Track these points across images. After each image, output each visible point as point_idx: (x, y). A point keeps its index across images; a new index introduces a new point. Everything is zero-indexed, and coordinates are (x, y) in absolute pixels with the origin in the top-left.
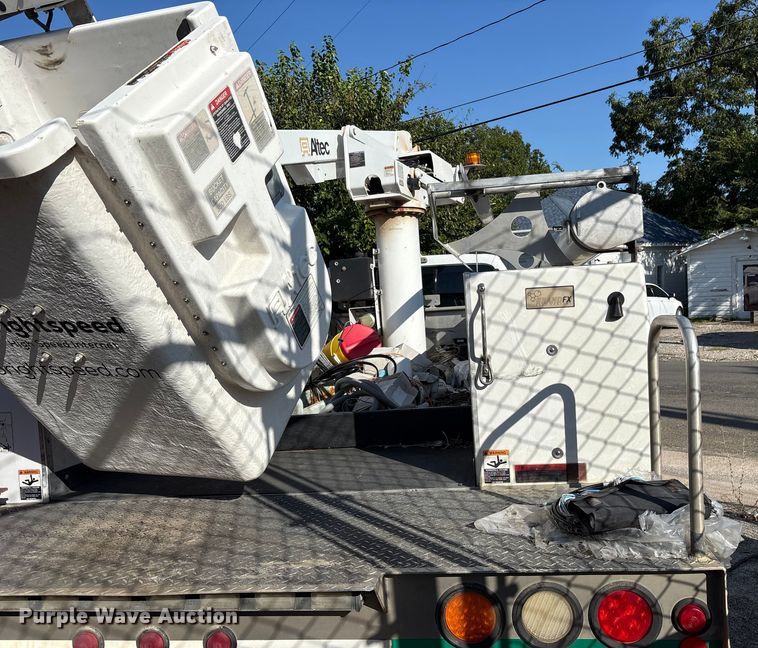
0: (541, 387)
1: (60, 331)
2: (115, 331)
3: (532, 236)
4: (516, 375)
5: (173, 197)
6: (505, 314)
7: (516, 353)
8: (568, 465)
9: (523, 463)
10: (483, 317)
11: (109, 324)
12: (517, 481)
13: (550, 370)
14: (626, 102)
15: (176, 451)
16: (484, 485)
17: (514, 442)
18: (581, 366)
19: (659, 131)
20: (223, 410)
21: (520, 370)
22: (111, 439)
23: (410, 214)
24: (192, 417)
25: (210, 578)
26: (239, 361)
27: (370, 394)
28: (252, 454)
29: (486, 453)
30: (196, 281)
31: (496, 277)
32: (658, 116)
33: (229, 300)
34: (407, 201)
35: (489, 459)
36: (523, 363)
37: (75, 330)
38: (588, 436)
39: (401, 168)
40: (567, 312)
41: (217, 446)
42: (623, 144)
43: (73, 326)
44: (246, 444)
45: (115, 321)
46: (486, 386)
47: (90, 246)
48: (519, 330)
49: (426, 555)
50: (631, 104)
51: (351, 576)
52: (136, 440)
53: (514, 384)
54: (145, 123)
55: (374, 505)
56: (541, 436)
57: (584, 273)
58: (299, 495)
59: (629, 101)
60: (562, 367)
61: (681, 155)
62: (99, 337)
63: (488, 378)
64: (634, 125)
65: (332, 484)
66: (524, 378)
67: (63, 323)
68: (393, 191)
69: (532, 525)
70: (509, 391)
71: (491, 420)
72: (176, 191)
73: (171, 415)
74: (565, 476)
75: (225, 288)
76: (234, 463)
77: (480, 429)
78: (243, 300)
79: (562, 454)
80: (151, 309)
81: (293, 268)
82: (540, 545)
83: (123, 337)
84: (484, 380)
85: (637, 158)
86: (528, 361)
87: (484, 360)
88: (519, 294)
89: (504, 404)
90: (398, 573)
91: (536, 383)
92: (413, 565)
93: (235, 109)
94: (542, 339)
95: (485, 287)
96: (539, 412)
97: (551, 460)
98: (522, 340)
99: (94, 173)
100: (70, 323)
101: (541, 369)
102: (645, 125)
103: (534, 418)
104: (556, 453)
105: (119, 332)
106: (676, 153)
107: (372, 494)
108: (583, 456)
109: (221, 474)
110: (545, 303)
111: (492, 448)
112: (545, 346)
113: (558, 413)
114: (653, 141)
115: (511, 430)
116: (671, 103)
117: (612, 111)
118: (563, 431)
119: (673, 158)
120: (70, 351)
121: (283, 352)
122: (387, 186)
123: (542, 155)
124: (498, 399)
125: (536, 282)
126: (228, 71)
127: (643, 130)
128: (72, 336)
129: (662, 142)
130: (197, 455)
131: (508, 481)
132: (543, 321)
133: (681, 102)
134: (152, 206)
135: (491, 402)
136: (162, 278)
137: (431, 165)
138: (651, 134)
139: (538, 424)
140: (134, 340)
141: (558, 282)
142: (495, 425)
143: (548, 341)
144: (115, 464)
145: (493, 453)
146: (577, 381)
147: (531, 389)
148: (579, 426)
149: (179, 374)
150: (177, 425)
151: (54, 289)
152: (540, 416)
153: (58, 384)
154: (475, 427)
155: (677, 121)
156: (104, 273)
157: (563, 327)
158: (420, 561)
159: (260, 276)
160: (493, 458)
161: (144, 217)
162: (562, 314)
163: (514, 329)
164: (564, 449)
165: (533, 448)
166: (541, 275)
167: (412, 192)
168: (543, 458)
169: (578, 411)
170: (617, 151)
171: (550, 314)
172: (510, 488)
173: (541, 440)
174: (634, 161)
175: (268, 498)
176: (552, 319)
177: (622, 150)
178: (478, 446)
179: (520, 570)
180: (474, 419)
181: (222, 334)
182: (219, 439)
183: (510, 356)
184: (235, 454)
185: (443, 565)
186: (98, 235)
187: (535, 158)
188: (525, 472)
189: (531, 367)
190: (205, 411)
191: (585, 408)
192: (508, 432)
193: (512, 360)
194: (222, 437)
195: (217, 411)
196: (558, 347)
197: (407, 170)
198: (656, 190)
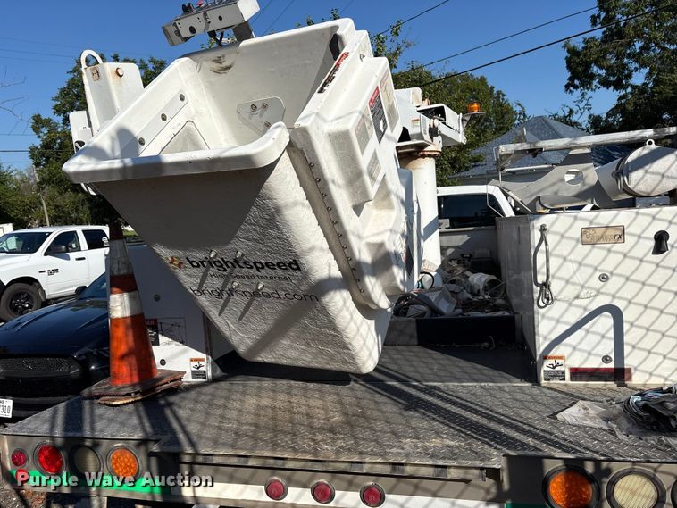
0: (594, 307)
1: (252, 267)
2: (293, 269)
3: (584, 184)
4: (572, 297)
5: (345, 173)
6: (564, 248)
7: (573, 280)
8: (615, 369)
9: (576, 366)
10: (547, 251)
11: (290, 264)
12: (571, 380)
13: (602, 293)
14: (580, 46)
15: (314, 351)
16: (543, 382)
17: (569, 350)
18: (630, 290)
19: (609, 69)
20: (355, 323)
21: (576, 293)
22: (266, 341)
23: (430, 156)
24: (335, 328)
25: (369, 449)
26: (373, 289)
27: (425, 304)
28: (370, 354)
29: (545, 358)
30: (353, 233)
31: (556, 219)
32: (609, 56)
33: (370, 245)
34: (427, 146)
35: (547, 362)
36: (579, 288)
37: (263, 267)
38: (634, 347)
39: (424, 120)
40: (618, 247)
41: (348, 349)
42: (577, 82)
43: (262, 265)
44: (367, 347)
45: (295, 262)
46: (546, 305)
47: (291, 212)
48: (576, 262)
49: (530, 441)
50: (585, 48)
51: (478, 455)
52: (285, 342)
53: (570, 304)
54: (332, 121)
55: (461, 395)
56: (593, 346)
57: (634, 215)
58: (395, 383)
59: (583, 45)
60: (613, 292)
61: (629, 90)
62: (279, 272)
63: (548, 299)
64: (587, 66)
65: (418, 377)
66: (579, 300)
67: (255, 263)
68: (418, 139)
69: (607, 420)
70: (566, 310)
71: (550, 333)
72: (348, 169)
73: (317, 326)
74: (613, 377)
75: (368, 237)
76: (358, 361)
77: (541, 339)
78: (381, 245)
79: (611, 360)
80: (321, 253)
81: (406, 218)
82: (622, 437)
83: (298, 273)
84: (545, 301)
85: (589, 93)
86: (583, 287)
87: (546, 285)
88: (576, 232)
89: (562, 320)
90: (514, 454)
91: (590, 303)
92: (524, 449)
93: (381, 103)
94: (596, 269)
95: (547, 227)
96: (591, 327)
97: (601, 364)
98: (578, 269)
99: (297, 159)
100: (260, 263)
101: (594, 293)
102: (598, 66)
103: (588, 331)
104: (606, 359)
105: (296, 269)
106: (626, 88)
107: (454, 386)
108: (628, 363)
109: (345, 368)
110: (599, 240)
111: (550, 354)
112: (598, 274)
113: (608, 328)
114: (606, 78)
115: (567, 341)
116: (621, 45)
117: (567, 54)
118: (612, 343)
119: (623, 93)
120: (254, 281)
121: (401, 282)
122: (414, 135)
123: (504, 95)
124: (557, 316)
125: (591, 222)
126: (377, 74)
127: (595, 69)
128: (259, 271)
129: (612, 79)
130: (330, 354)
131: (564, 379)
132: (597, 254)
133: (630, 44)
134: (333, 182)
135: (551, 319)
136: (328, 232)
137: (443, 116)
138: (603, 72)
139: (590, 336)
140: (306, 275)
141: (610, 222)
142: (554, 336)
143: (600, 271)
144: (266, 357)
145: (550, 358)
146: (625, 303)
147: (585, 309)
148: (626, 339)
149: (332, 298)
150: (320, 333)
151: (256, 240)
152: (592, 330)
153: (238, 303)
154: (537, 337)
155: (626, 60)
156: (295, 230)
157: (614, 259)
158: (529, 446)
159: (390, 226)
160: (552, 362)
161: (328, 190)
162: (614, 249)
163: (571, 261)
164: (612, 356)
165: (585, 355)
166: (596, 217)
167: (432, 138)
168: (595, 363)
169: (626, 327)
170: (571, 89)
171: (604, 248)
172: (566, 385)
173: (593, 349)
174: (586, 97)
175: (372, 385)
176: (605, 252)
177: (576, 87)
178: (539, 352)
179: (617, 458)
180: (536, 331)
181: (365, 270)
182: (350, 344)
183: (568, 282)
184: (360, 355)
185: (547, 450)
186: (296, 204)
187: (498, 98)
188: (577, 373)
189: (585, 291)
190: (344, 324)
191: (632, 325)
192: (564, 342)
193: (569, 286)
194: (353, 343)
195: (352, 324)
196: (609, 275)
197: (429, 122)
198: (606, 121)
